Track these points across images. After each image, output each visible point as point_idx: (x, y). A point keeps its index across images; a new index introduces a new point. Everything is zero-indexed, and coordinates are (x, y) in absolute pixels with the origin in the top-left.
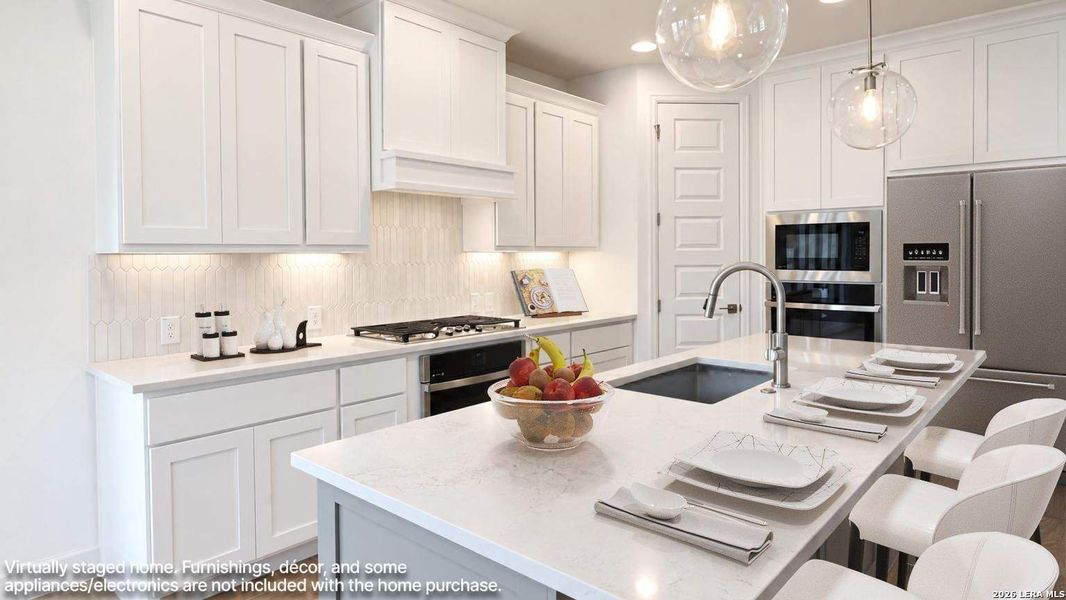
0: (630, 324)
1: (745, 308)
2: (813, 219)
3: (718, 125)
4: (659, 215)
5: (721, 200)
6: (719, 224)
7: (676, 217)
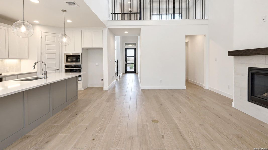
0: (35, 73)
1: (61, 69)
2: (71, 54)
3: (55, 38)
4: (42, 53)
5: (56, 50)
6: (55, 55)
7: (46, 53)
